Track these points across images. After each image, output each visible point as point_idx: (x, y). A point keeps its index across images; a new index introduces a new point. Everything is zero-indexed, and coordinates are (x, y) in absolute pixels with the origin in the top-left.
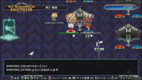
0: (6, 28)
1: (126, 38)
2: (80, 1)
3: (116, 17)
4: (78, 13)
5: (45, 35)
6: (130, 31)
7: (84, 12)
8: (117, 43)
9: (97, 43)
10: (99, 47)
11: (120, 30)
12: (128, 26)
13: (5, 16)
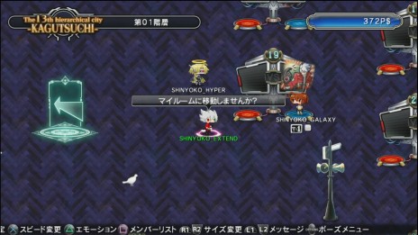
0: (55, 104)
1: (409, 136)
2: (276, 25)
3: (380, 72)
4: (269, 60)
5: (171, 125)
7: (285, 57)
8: (385, 148)
9: (324, 148)
10: (330, 160)
11: (392, 110)
13: (55, 69)
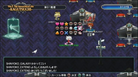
0: (10, 27)
1: (127, 37)
2: (83, 1)
3: (117, 16)
4: (81, 12)
5: (48, 34)
6: (131, 30)
7: (86, 11)
8: (119, 41)
9: (99, 41)
10: (101, 45)
11: (121, 29)
12: (129, 25)
13: (10, 15)
